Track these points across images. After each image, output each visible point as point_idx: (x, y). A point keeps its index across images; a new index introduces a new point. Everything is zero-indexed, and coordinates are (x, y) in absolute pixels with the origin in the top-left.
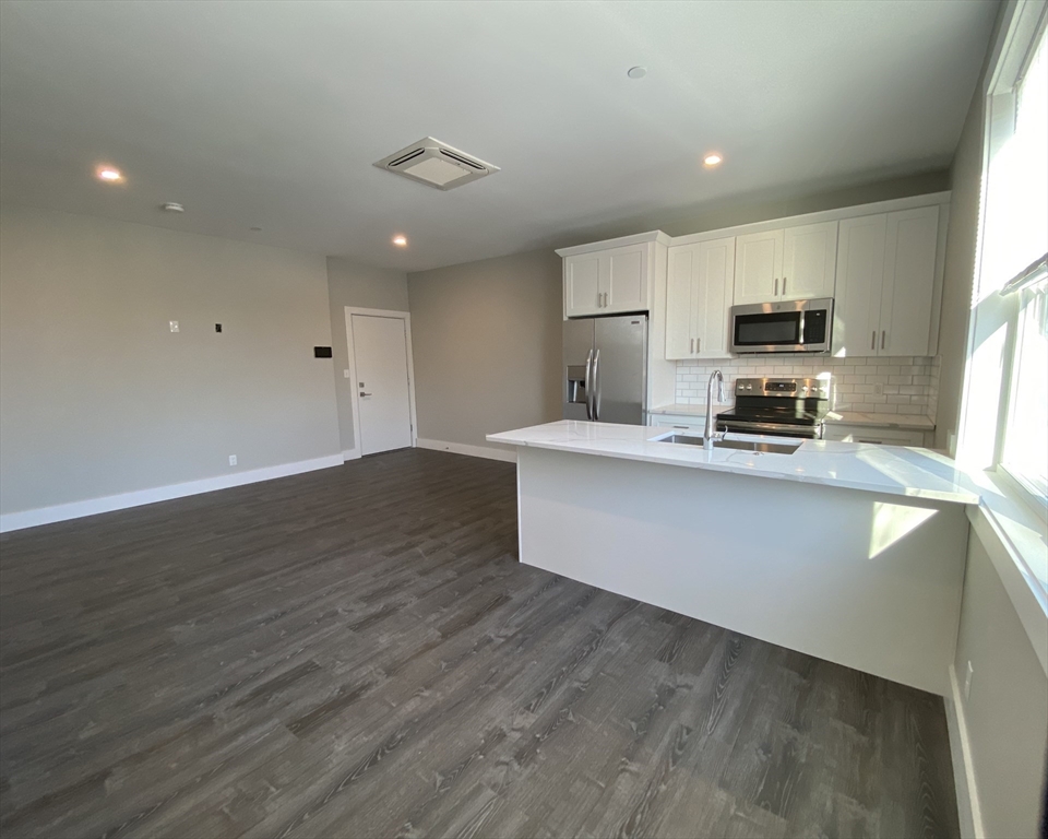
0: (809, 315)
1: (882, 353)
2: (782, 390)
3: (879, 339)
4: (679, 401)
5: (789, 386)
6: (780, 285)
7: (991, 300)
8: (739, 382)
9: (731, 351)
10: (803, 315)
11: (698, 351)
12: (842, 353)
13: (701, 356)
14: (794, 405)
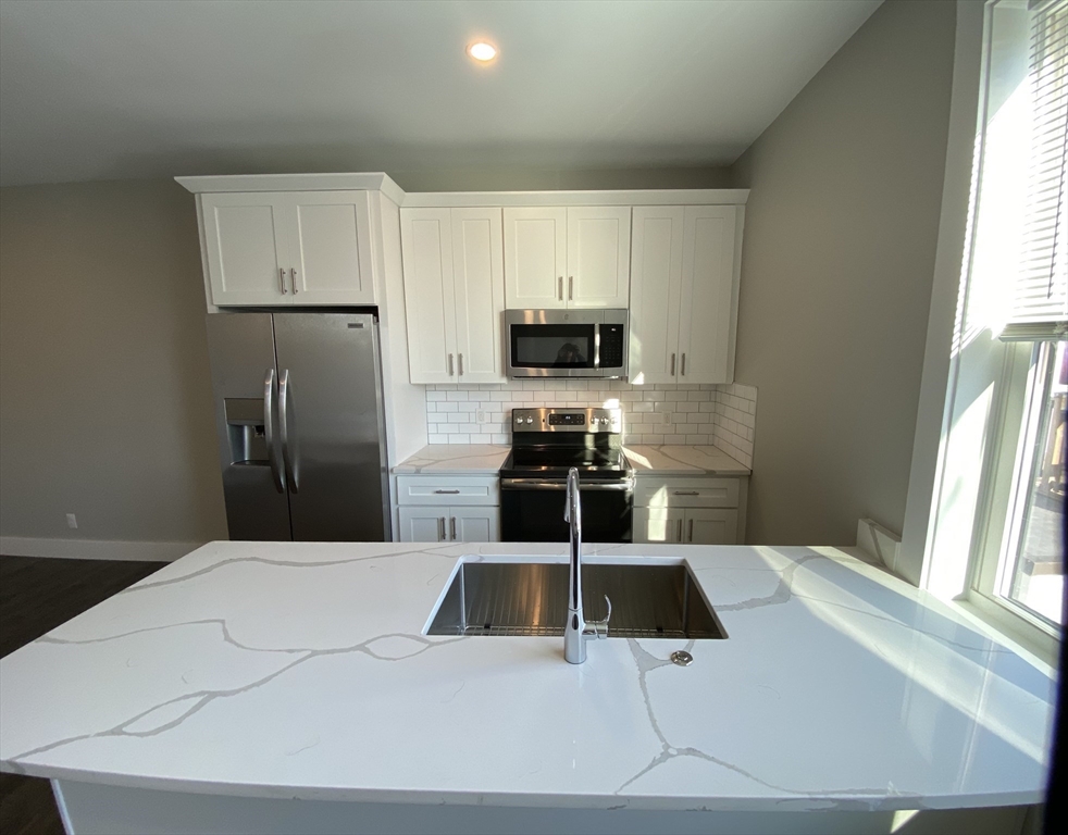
0: (604, 329)
1: (681, 380)
2: (568, 422)
3: (678, 364)
4: (434, 440)
5: (578, 418)
6: (565, 286)
7: (982, 340)
8: (515, 413)
9: (506, 373)
10: (597, 329)
11: (461, 373)
12: (639, 380)
13: (465, 379)
14: (582, 440)
